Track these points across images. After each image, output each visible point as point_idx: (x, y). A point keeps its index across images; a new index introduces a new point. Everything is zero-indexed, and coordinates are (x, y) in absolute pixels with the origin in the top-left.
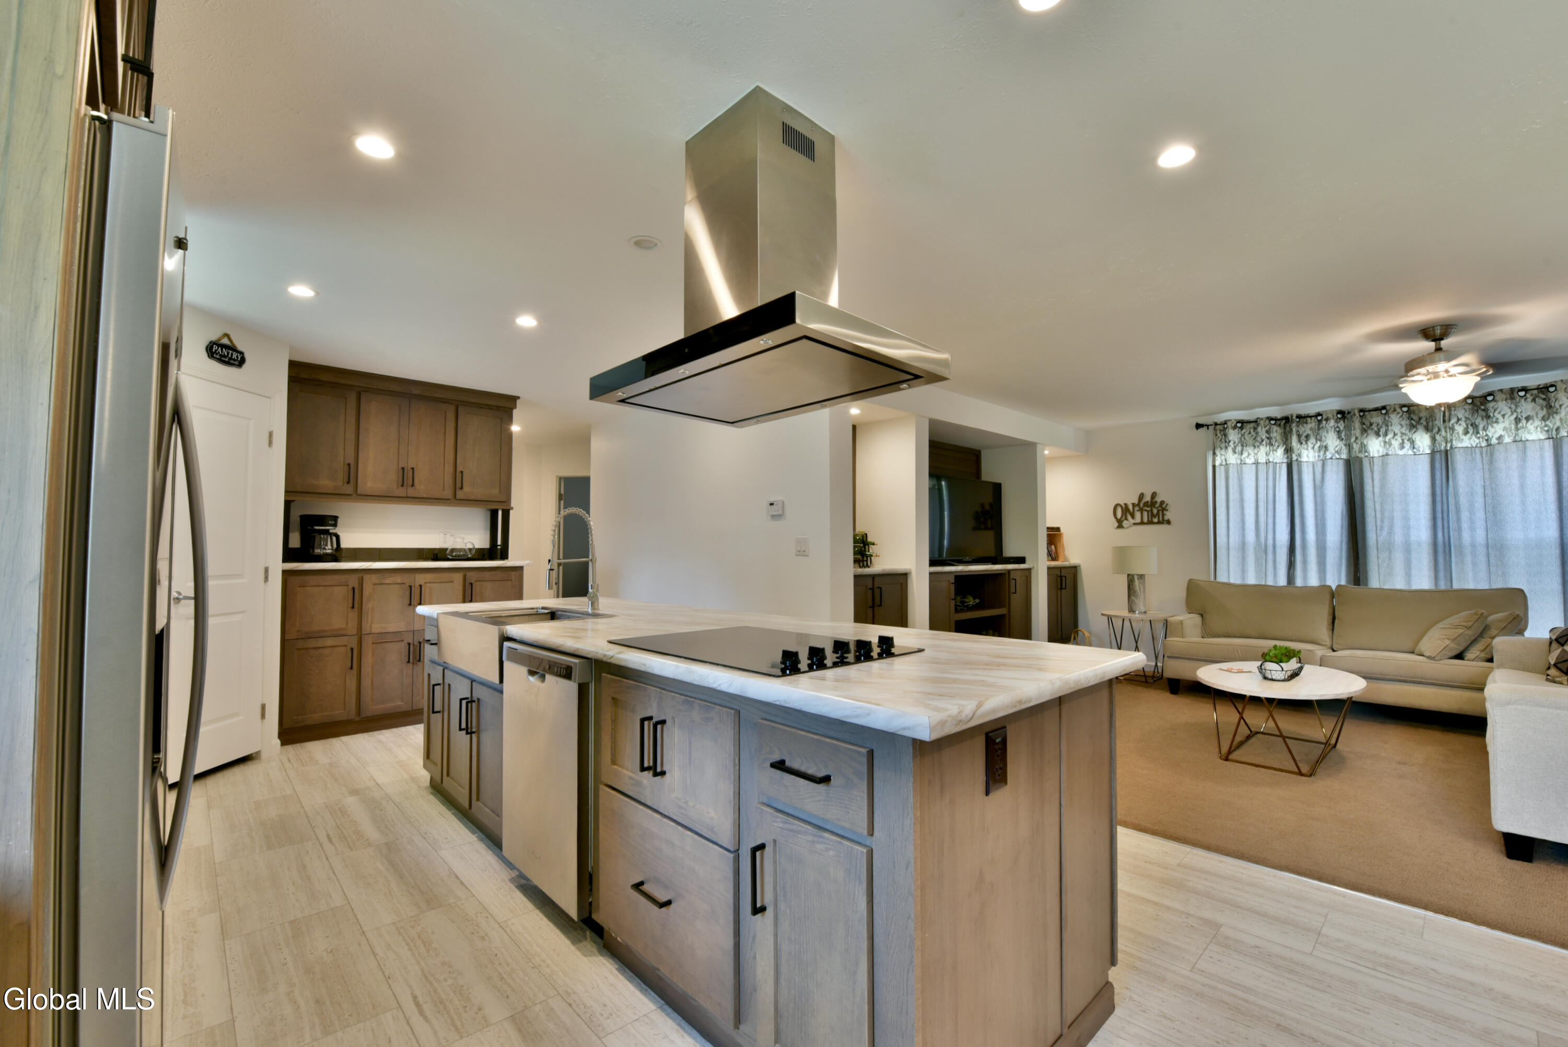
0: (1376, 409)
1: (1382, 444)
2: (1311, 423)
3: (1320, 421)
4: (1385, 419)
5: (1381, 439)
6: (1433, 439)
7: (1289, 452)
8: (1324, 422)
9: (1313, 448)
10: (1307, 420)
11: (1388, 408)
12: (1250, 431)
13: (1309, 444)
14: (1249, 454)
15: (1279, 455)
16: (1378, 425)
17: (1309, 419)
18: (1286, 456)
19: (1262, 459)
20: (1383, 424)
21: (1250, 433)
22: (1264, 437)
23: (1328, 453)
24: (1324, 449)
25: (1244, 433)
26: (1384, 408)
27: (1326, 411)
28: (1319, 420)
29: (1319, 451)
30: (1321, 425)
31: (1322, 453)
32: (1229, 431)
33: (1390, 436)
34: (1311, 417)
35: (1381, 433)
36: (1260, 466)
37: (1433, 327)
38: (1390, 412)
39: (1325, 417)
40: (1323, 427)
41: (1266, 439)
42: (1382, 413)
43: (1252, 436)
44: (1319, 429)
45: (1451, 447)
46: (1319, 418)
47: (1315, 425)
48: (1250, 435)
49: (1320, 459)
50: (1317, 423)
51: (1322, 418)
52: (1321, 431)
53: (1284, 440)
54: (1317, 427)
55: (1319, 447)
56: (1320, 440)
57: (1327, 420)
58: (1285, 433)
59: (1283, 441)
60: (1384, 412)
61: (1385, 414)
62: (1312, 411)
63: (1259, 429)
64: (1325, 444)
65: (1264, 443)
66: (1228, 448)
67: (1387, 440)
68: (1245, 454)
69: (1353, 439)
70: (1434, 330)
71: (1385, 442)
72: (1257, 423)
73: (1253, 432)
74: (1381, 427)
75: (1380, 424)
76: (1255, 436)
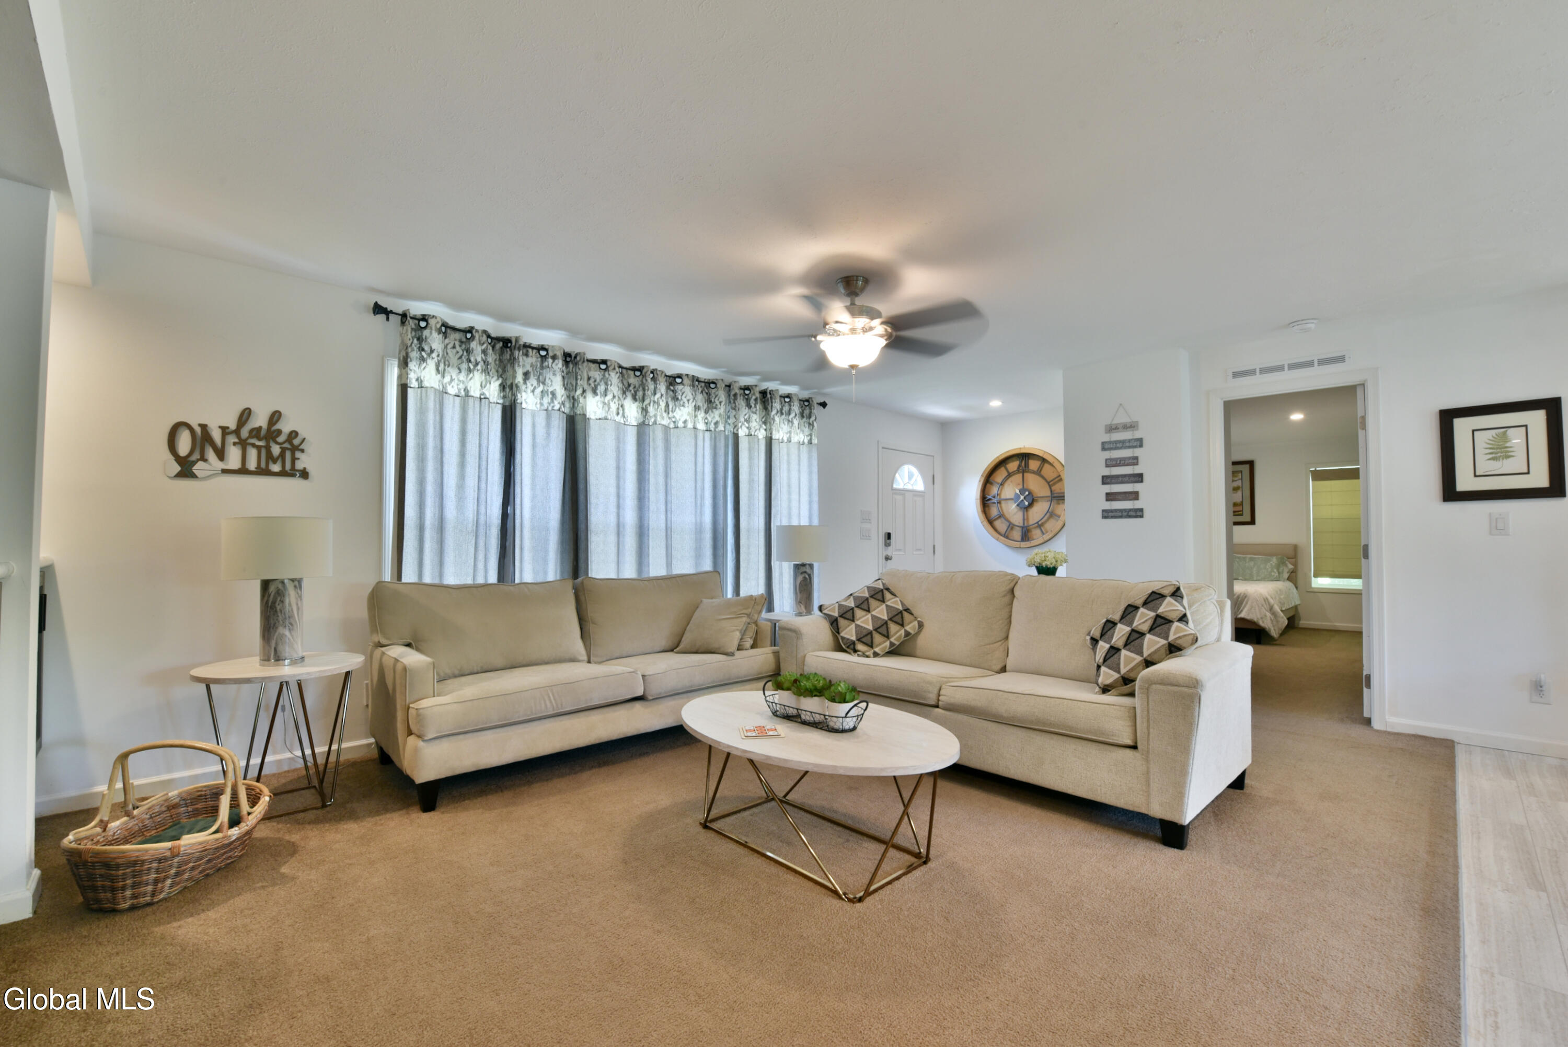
0: (594, 361)
1: (601, 405)
2: (532, 357)
3: (544, 358)
4: (604, 375)
5: (598, 398)
6: (645, 411)
7: (508, 390)
8: (550, 361)
9: (533, 391)
10: (527, 351)
11: (609, 363)
12: (454, 344)
13: (529, 384)
14: (452, 380)
15: (493, 390)
16: (595, 381)
17: (530, 350)
18: (502, 395)
19: (475, 392)
20: (601, 380)
21: (454, 347)
22: (479, 359)
23: (556, 402)
24: (550, 396)
25: (447, 344)
26: (604, 362)
27: (553, 347)
28: (542, 356)
29: (542, 398)
30: (546, 364)
31: (546, 400)
32: (431, 333)
33: (610, 397)
34: (533, 348)
35: (598, 391)
36: (471, 401)
37: (857, 277)
38: (610, 369)
39: (551, 354)
40: (548, 367)
41: (482, 363)
42: (600, 368)
43: (458, 352)
44: (542, 368)
45: (655, 423)
46: (543, 353)
47: (536, 361)
48: (454, 351)
49: (543, 408)
50: (540, 359)
51: (547, 354)
52: (544, 371)
53: (500, 370)
54: (539, 365)
55: (542, 392)
56: (544, 383)
57: (554, 358)
58: (501, 361)
59: (497, 371)
60: (603, 367)
61: (605, 370)
62: (535, 342)
63: (473, 345)
64: (551, 389)
65: (479, 367)
66: (429, 361)
67: (606, 401)
68: (447, 379)
69: (579, 392)
70: (857, 280)
71: (604, 403)
72: (469, 336)
73: (463, 346)
74: (599, 384)
75: (598, 380)
76: (465, 353)
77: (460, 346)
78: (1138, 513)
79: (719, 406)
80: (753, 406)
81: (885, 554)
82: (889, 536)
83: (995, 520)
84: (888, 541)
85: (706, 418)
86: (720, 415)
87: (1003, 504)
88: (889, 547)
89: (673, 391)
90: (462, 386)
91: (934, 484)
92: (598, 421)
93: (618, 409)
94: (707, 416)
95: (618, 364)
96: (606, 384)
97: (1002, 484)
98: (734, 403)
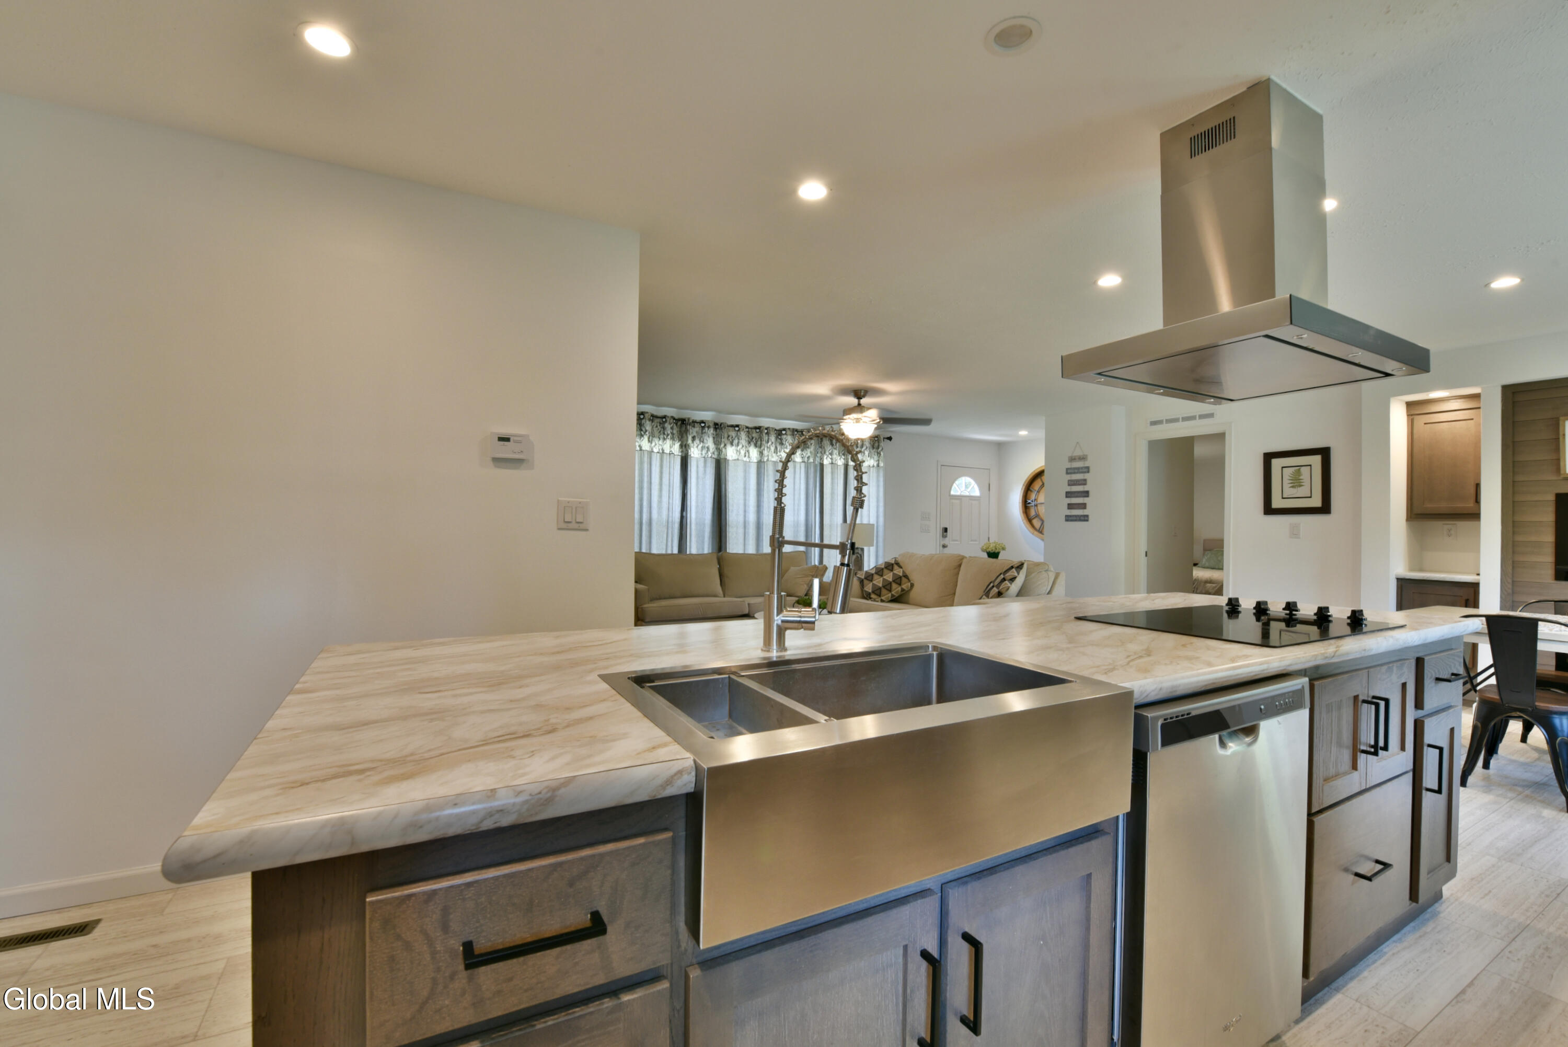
0: (732, 426)
1: (735, 452)
2: (697, 427)
3: (703, 428)
4: (737, 434)
5: (734, 447)
6: (761, 453)
7: (684, 447)
8: (706, 429)
9: (697, 447)
10: (694, 425)
11: (740, 427)
13: (695, 443)
14: (656, 445)
15: (676, 449)
16: (732, 437)
17: (696, 424)
18: (681, 450)
19: (667, 451)
20: (735, 437)
21: (657, 427)
22: (669, 432)
23: (709, 453)
24: (706, 449)
25: (653, 426)
26: (737, 426)
27: (708, 421)
28: (702, 427)
29: (702, 450)
30: (704, 431)
31: (704, 452)
32: (646, 422)
33: (740, 446)
34: (697, 423)
35: (734, 444)
36: (665, 456)
37: (861, 390)
38: (741, 430)
39: (707, 425)
40: (705, 432)
41: (671, 434)
42: (735, 430)
43: (658, 429)
44: (702, 433)
45: (768, 460)
46: (703, 425)
47: (699, 430)
48: (657, 428)
49: (702, 456)
50: (701, 429)
51: (705, 425)
52: (703, 435)
53: (680, 437)
54: (700, 431)
55: (702, 447)
56: (703, 442)
57: (709, 427)
58: (680, 431)
59: (678, 437)
60: (737, 429)
61: (739, 430)
62: (698, 419)
63: (667, 425)
64: (706, 445)
65: (669, 437)
66: (645, 436)
67: (738, 449)
68: (653, 444)
69: (722, 445)
70: (861, 392)
71: (737, 451)
72: (664, 420)
73: (661, 426)
74: (734, 439)
75: (734, 437)
76: (662, 429)
77: (660, 425)
78: (1085, 518)
79: (810, 447)
80: (834, 444)
81: (942, 543)
82: (946, 530)
83: (1033, 519)
84: (945, 534)
85: (802, 454)
86: (811, 452)
87: (1039, 507)
88: (946, 538)
89: (780, 439)
90: (660, 447)
91: (989, 490)
92: (734, 461)
93: (745, 453)
94: (803, 453)
95: (746, 426)
96: (739, 439)
97: (1038, 492)
98: (821, 443)
